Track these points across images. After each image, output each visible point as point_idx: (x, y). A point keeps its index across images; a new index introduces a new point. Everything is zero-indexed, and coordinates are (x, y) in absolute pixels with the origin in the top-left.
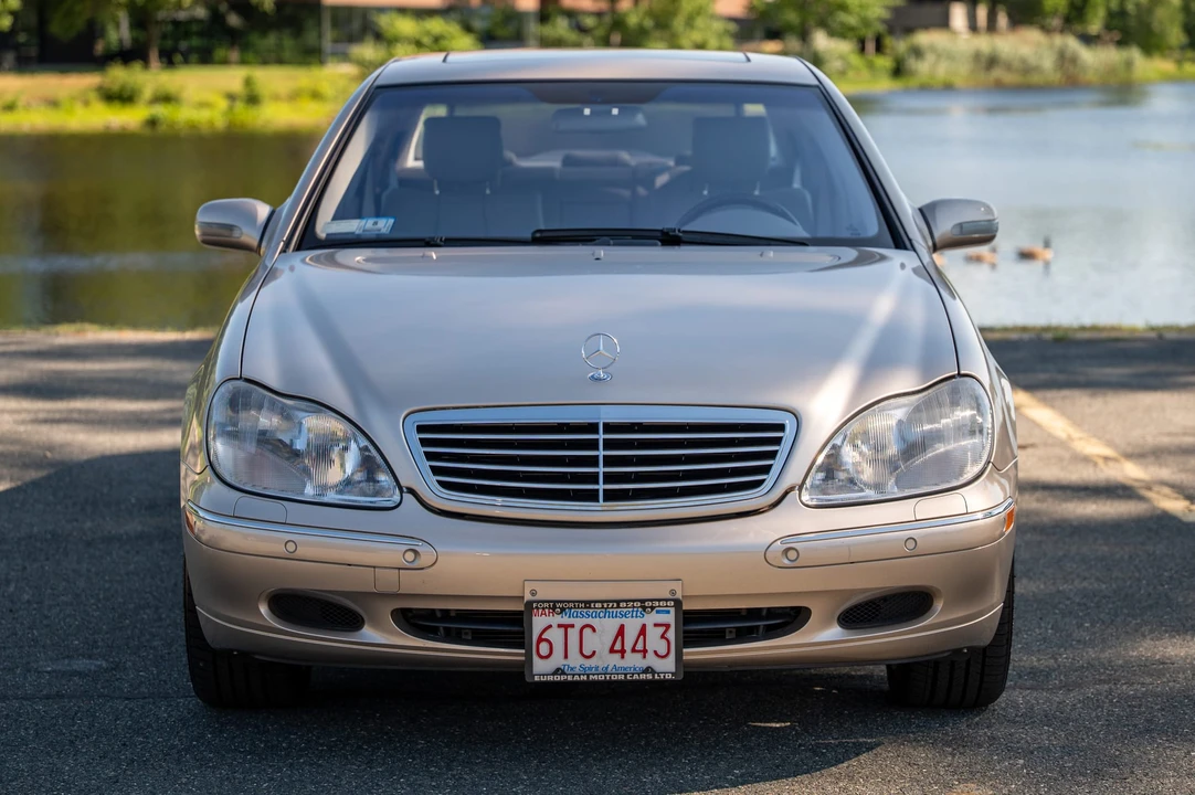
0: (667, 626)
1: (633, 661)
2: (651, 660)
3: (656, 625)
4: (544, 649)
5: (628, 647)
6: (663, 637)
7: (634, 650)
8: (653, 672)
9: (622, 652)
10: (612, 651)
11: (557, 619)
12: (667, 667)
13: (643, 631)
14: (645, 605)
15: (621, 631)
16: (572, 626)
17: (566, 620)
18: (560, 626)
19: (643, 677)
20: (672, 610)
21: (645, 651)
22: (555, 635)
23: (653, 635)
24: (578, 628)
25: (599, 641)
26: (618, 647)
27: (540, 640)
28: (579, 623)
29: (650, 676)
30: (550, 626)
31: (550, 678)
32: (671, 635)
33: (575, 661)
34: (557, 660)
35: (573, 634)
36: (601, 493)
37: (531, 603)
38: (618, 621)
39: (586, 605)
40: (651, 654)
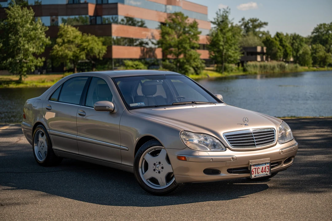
1: (264, 173)
3: (267, 166)
7: (264, 171)
12: (269, 174)
13: (265, 168)
19: (266, 176)
20: (269, 163)
23: (267, 168)
25: (260, 170)
27: (252, 171)
30: (253, 168)
31: (254, 178)
32: (269, 168)
34: (254, 175)
35: (256, 169)
36: (256, 145)
37: (251, 165)
38: (262, 167)
39: (258, 164)
40: (267, 171)
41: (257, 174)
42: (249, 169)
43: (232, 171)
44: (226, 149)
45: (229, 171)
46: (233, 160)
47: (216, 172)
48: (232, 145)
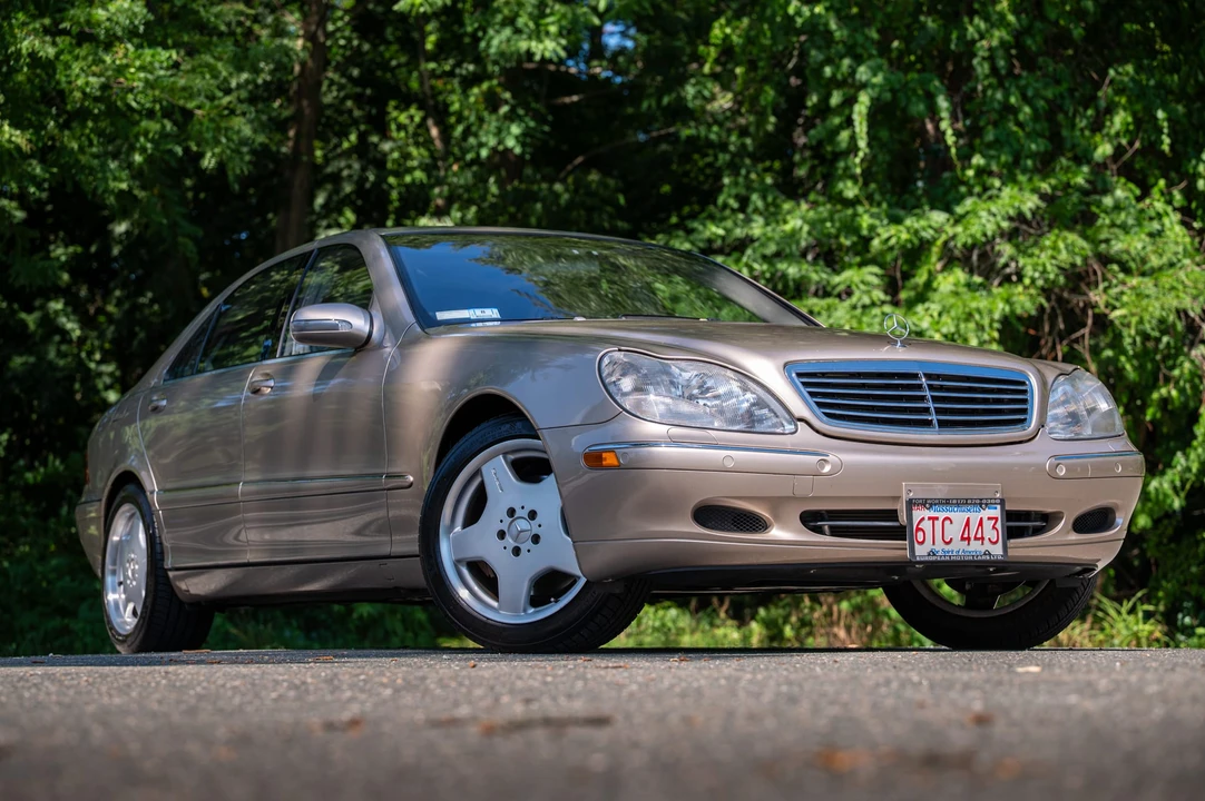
0: (996, 519)
1: (975, 546)
2: (988, 546)
3: (989, 518)
4: (920, 534)
5: (972, 536)
6: (994, 527)
7: (976, 538)
8: (990, 554)
9: (969, 539)
10: (963, 539)
11: (927, 513)
12: (997, 550)
13: (981, 524)
14: (982, 503)
15: (968, 524)
16: (937, 518)
17: (932, 514)
18: (930, 518)
19: (984, 558)
20: (999, 507)
21: (983, 538)
22: (926, 525)
23: (988, 525)
24: (941, 520)
25: (954, 531)
26: (966, 536)
27: (918, 530)
28: (942, 515)
29: (988, 558)
30: (923, 519)
31: (927, 559)
32: (999, 526)
33: (939, 546)
34: (928, 546)
35: (938, 524)
36: (935, 422)
37: (911, 500)
38: (966, 515)
39: (946, 502)
40: (986, 541)
42: (903, 519)
43: (826, 525)
44: (796, 425)
45: (811, 520)
46: (827, 469)
47: (752, 523)
48: (824, 413)
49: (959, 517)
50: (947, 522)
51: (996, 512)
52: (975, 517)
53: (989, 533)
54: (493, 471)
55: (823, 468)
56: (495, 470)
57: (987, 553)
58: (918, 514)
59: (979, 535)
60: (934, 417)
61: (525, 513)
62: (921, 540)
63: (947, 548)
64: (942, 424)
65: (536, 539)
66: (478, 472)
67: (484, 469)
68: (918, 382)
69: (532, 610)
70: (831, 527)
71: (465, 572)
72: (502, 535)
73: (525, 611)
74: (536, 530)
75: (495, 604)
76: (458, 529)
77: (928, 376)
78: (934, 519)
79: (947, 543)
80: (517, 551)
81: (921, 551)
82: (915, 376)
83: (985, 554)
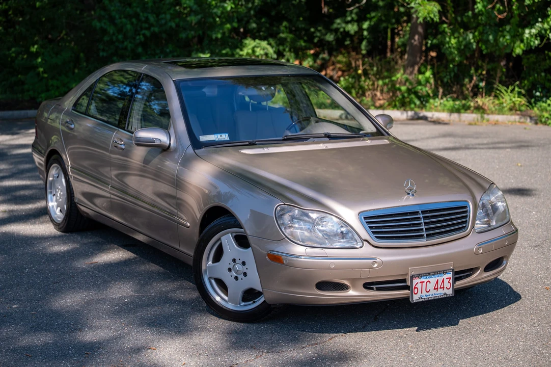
0: (450, 278)
1: (440, 291)
2: (446, 291)
3: (447, 278)
4: (416, 290)
5: (439, 287)
6: (449, 282)
8: (446, 294)
9: (437, 289)
10: (435, 289)
11: (419, 280)
12: (450, 292)
13: (443, 281)
14: (444, 272)
15: (437, 282)
16: (424, 282)
17: (422, 280)
18: (420, 282)
19: (444, 296)
20: (451, 273)
21: (443, 288)
22: (419, 286)
23: (446, 281)
24: (425, 282)
25: (431, 286)
26: (436, 287)
27: (415, 288)
28: (426, 280)
29: (445, 296)
30: (417, 283)
31: (418, 301)
32: (451, 281)
34: (419, 294)
35: (424, 284)
36: (425, 235)
37: (413, 276)
38: (437, 279)
39: (428, 274)
40: (445, 288)
41: (424, 293)
42: (409, 283)
43: (374, 287)
44: (363, 243)
45: (368, 286)
46: (376, 265)
47: (341, 287)
48: (376, 237)
49: (433, 280)
50: (428, 283)
51: (450, 275)
52: (440, 279)
53: (447, 285)
54: (226, 241)
55: (374, 265)
56: (227, 240)
57: (445, 294)
58: (415, 281)
59: (442, 287)
60: (424, 233)
61: (240, 262)
62: (416, 292)
63: (427, 294)
64: (428, 235)
65: (245, 274)
66: (219, 239)
67: (222, 238)
68: (419, 216)
69: (243, 304)
70: (376, 288)
71: (213, 281)
72: (230, 270)
73: (240, 304)
74: (245, 271)
75: (226, 298)
76: (210, 263)
77: (423, 212)
78: (422, 282)
79: (428, 292)
80: (236, 278)
81: (416, 298)
82: (417, 213)
83: (444, 295)
